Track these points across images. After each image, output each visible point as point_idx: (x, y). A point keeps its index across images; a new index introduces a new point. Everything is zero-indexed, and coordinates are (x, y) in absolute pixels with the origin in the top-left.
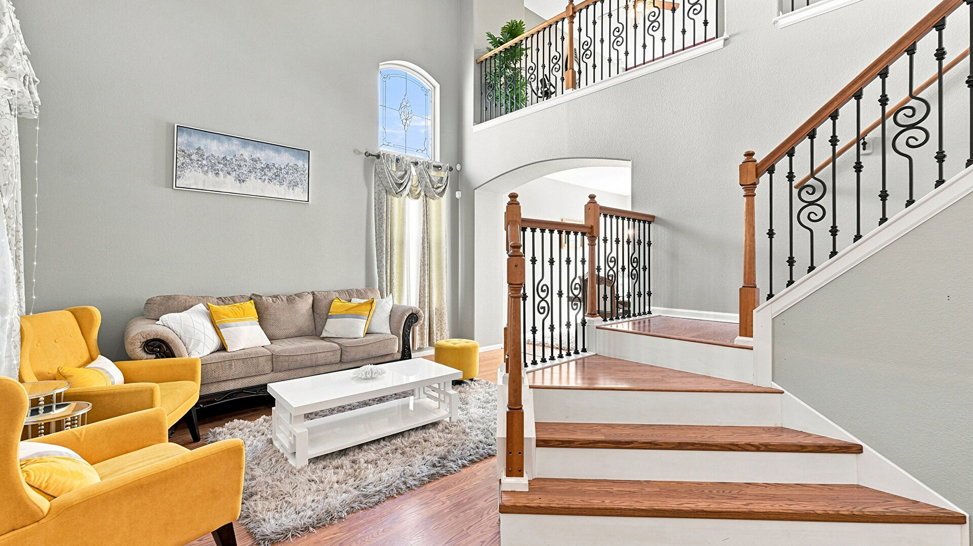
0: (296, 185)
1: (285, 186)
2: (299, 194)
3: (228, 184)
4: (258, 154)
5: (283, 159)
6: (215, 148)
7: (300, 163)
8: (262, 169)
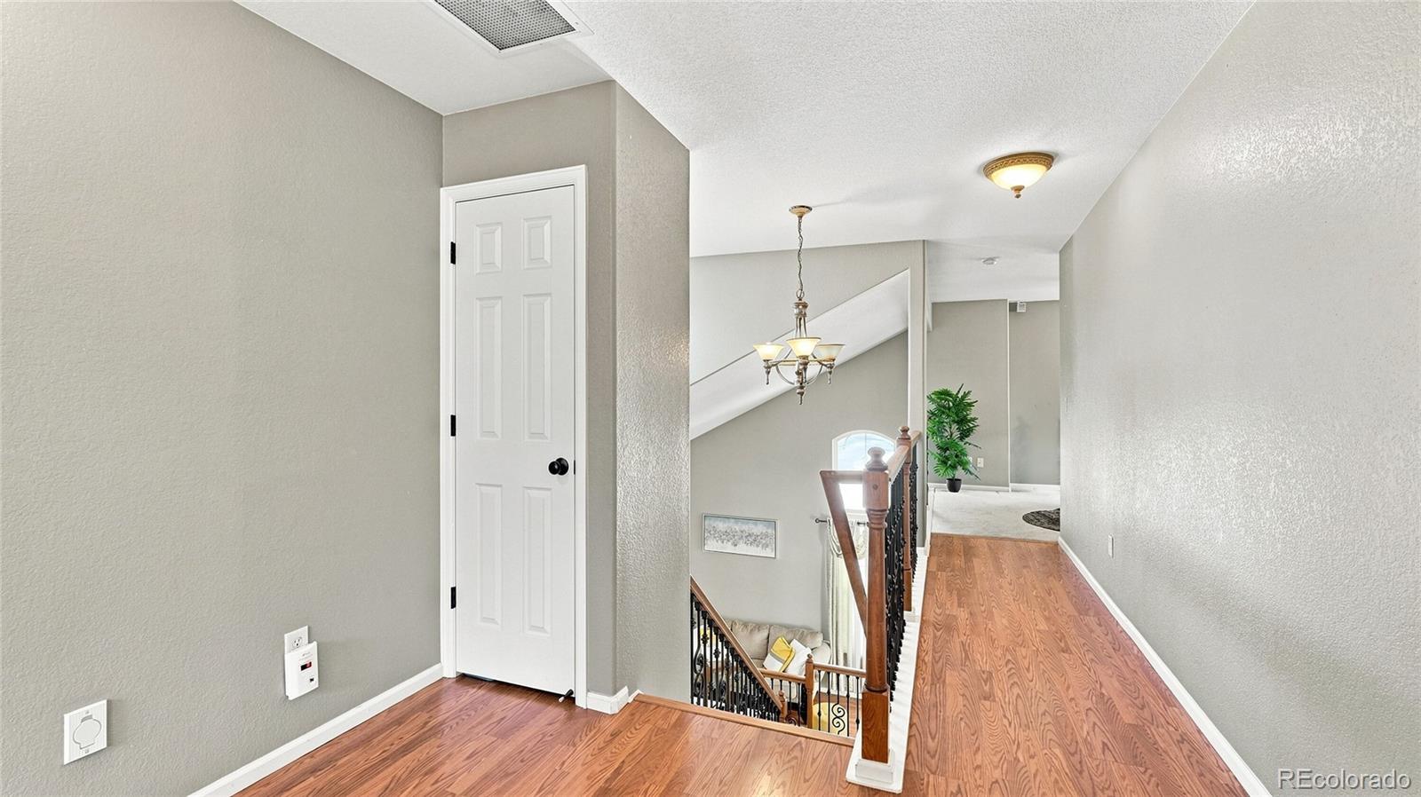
0: (767, 546)
1: (760, 548)
2: (769, 553)
3: (729, 548)
4: (745, 527)
5: (759, 529)
6: (721, 526)
7: (770, 531)
8: (746, 537)
